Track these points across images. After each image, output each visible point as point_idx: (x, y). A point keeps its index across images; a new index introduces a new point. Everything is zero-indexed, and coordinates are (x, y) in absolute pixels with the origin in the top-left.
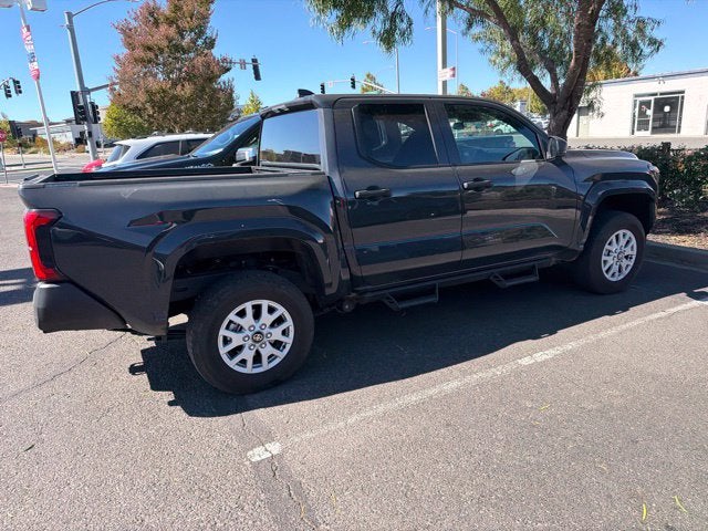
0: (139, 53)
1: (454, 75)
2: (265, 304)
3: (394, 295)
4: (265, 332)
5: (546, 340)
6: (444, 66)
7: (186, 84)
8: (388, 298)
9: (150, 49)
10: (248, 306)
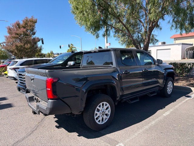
0: (14, 35)
1: (110, 45)
2: (105, 103)
3: (130, 99)
4: (105, 111)
5: (164, 109)
6: (107, 43)
7: (28, 44)
8: (128, 100)
9: (17, 34)
10: (101, 104)
